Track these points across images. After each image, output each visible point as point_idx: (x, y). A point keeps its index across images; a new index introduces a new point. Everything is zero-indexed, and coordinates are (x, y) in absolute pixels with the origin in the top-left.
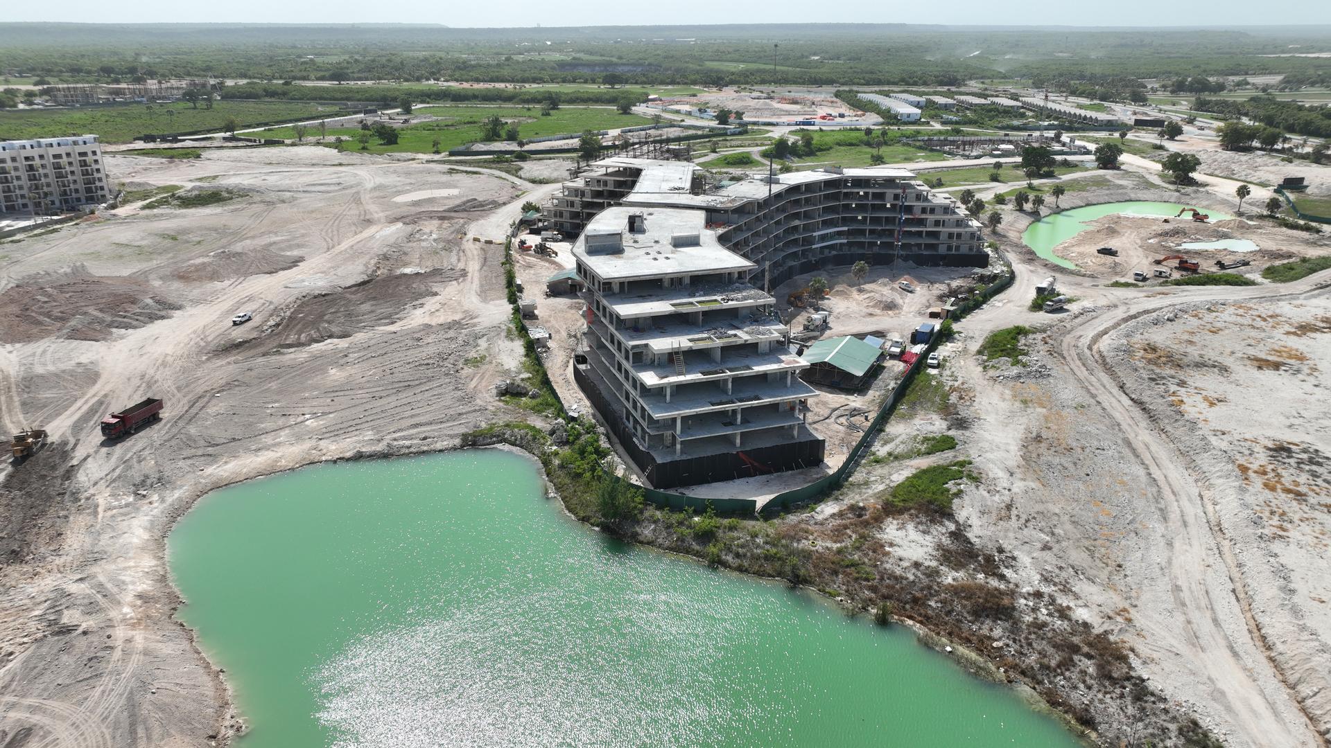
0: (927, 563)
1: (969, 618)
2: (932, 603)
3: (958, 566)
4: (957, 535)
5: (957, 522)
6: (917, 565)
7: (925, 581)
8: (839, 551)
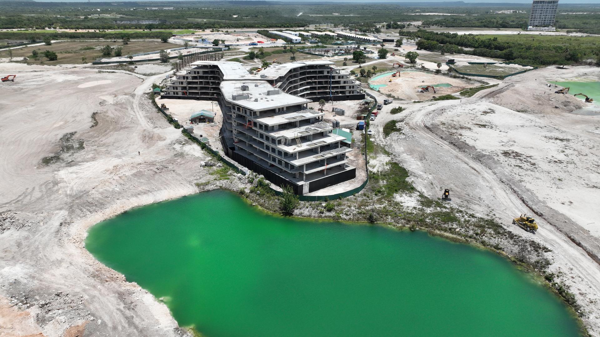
0: (418, 207)
1: (443, 223)
2: (427, 220)
3: (429, 206)
4: (421, 195)
5: (418, 191)
6: (415, 208)
7: (421, 213)
8: (384, 208)
